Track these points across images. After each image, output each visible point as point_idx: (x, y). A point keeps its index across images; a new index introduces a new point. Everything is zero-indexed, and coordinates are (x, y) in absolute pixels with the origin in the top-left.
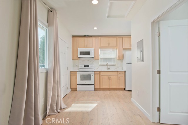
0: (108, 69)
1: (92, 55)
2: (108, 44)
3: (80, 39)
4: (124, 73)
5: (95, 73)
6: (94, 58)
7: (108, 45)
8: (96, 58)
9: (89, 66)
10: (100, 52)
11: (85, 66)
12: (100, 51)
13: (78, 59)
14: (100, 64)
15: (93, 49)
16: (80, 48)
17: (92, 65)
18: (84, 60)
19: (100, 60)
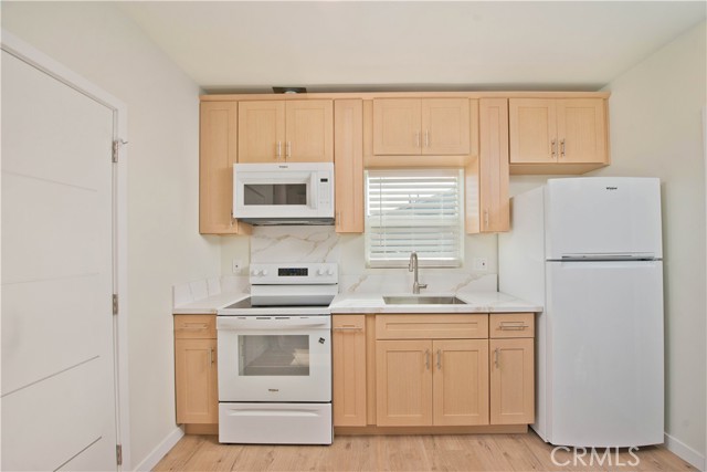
0: (418, 288)
1: (320, 203)
2: (421, 135)
3: (249, 106)
4: (530, 322)
5: (340, 323)
6: (331, 221)
7: (421, 145)
8: (345, 224)
9: (303, 272)
10: (368, 190)
11: (283, 272)
12: (368, 184)
13: (236, 229)
14: (369, 258)
15: (327, 169)
16: (250, 160)
17: (323, 268)
18: (279, 239)
19: (368, 234)
